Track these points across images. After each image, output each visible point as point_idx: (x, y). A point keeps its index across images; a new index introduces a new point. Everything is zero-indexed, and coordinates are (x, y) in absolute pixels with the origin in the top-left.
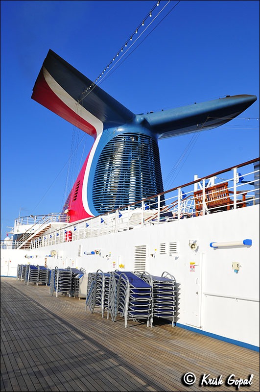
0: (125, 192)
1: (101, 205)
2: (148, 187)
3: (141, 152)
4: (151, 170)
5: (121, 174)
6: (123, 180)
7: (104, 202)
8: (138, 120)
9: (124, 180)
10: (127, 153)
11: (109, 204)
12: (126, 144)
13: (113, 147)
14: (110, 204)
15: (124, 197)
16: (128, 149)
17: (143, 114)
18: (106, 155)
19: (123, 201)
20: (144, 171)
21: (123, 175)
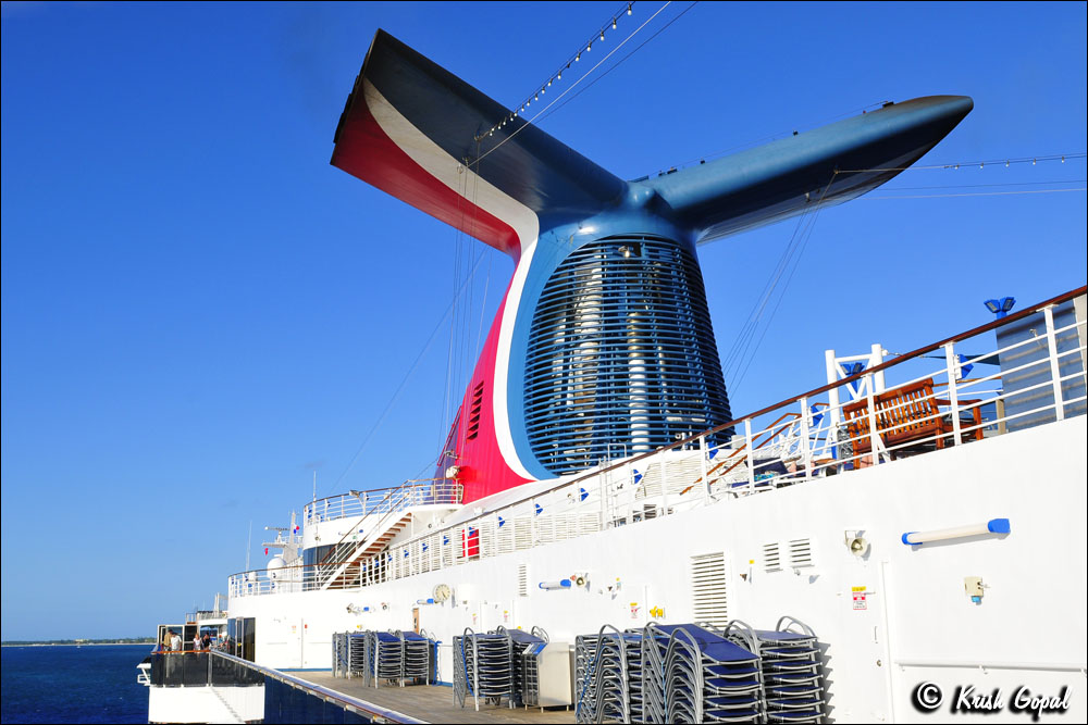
0: (616, 405)
1: (552, 447)
2: (680, 384)
3: (654, 288)
4: (685, 337)
5: (603, 356)
6: (609, 370)
7: (561, 438)
8: (636, 197)
9: (612, 372)
10: (613, 295)
11: (574, 444)
12: (609, 269)
13: (571, 280)
14: (578, 442)
15: (616, 419)
16: (614, 282)
17: (647, 178)
18: (552, 304)
19: (614, 430)
20: (666, 342)
21: (608, 356)
